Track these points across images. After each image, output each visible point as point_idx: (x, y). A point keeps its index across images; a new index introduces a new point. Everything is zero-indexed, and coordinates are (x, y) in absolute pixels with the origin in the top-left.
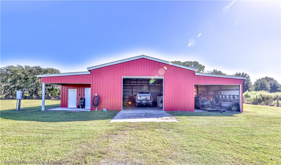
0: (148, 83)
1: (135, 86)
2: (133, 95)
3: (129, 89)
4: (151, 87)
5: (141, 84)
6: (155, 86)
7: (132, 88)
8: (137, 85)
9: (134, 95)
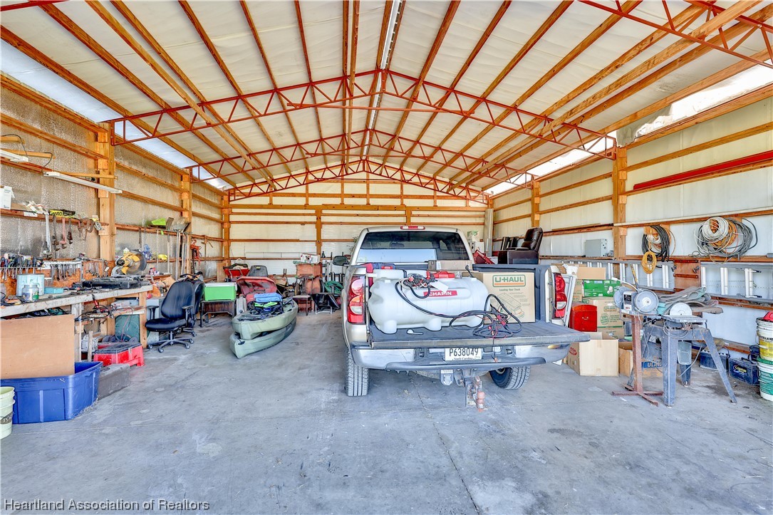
0: (398, 193)
1: (334, 207)
2: (323, 257)
3: (303, 224)
4: (419, 216)
5: (363, 201)
6: (435, 208)
7: (319, 218)
8: (342, 204)
9: (328, 255)
